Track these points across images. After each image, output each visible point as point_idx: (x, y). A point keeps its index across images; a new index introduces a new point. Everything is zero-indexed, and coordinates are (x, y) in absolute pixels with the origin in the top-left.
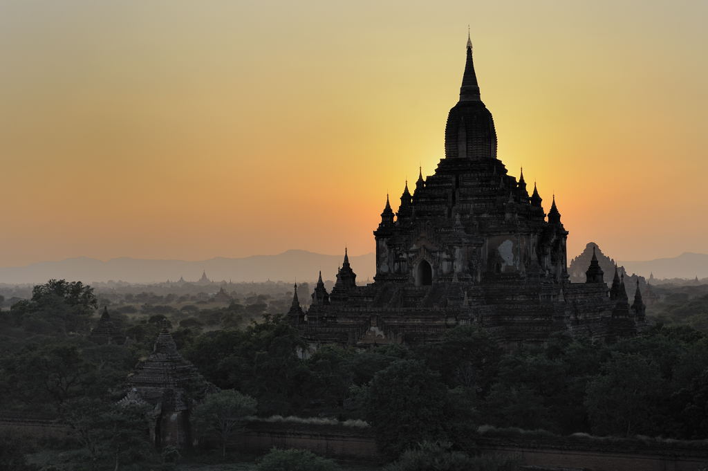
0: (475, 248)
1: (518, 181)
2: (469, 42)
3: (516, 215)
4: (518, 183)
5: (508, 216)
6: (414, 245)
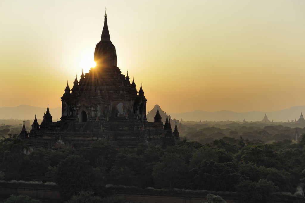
0: (106, 106)
1: (126, 77)
2: (106, 14)
3: (125, 92)
4: (126, 78)
5: (121, 92)
6: (79, 104)
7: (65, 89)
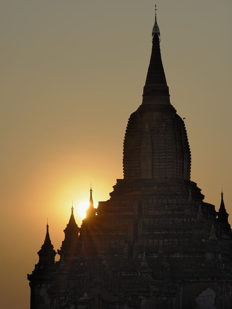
2: (156, 27)
4: (217, 214)
7: (40, 249)
